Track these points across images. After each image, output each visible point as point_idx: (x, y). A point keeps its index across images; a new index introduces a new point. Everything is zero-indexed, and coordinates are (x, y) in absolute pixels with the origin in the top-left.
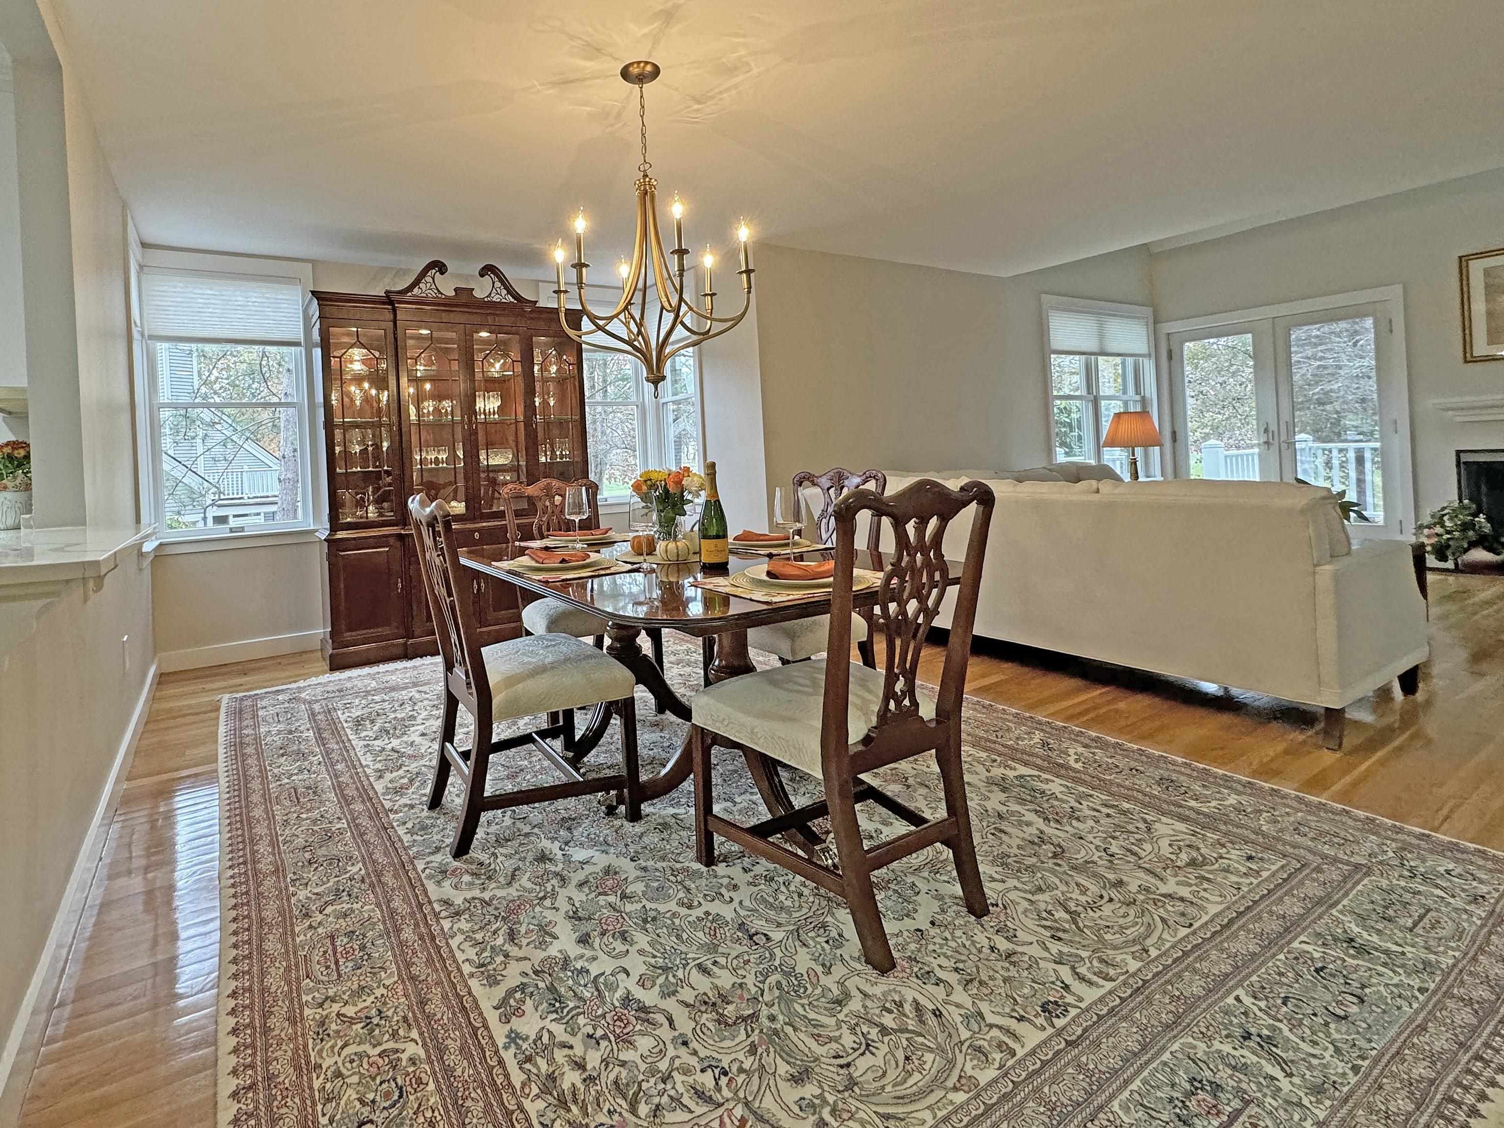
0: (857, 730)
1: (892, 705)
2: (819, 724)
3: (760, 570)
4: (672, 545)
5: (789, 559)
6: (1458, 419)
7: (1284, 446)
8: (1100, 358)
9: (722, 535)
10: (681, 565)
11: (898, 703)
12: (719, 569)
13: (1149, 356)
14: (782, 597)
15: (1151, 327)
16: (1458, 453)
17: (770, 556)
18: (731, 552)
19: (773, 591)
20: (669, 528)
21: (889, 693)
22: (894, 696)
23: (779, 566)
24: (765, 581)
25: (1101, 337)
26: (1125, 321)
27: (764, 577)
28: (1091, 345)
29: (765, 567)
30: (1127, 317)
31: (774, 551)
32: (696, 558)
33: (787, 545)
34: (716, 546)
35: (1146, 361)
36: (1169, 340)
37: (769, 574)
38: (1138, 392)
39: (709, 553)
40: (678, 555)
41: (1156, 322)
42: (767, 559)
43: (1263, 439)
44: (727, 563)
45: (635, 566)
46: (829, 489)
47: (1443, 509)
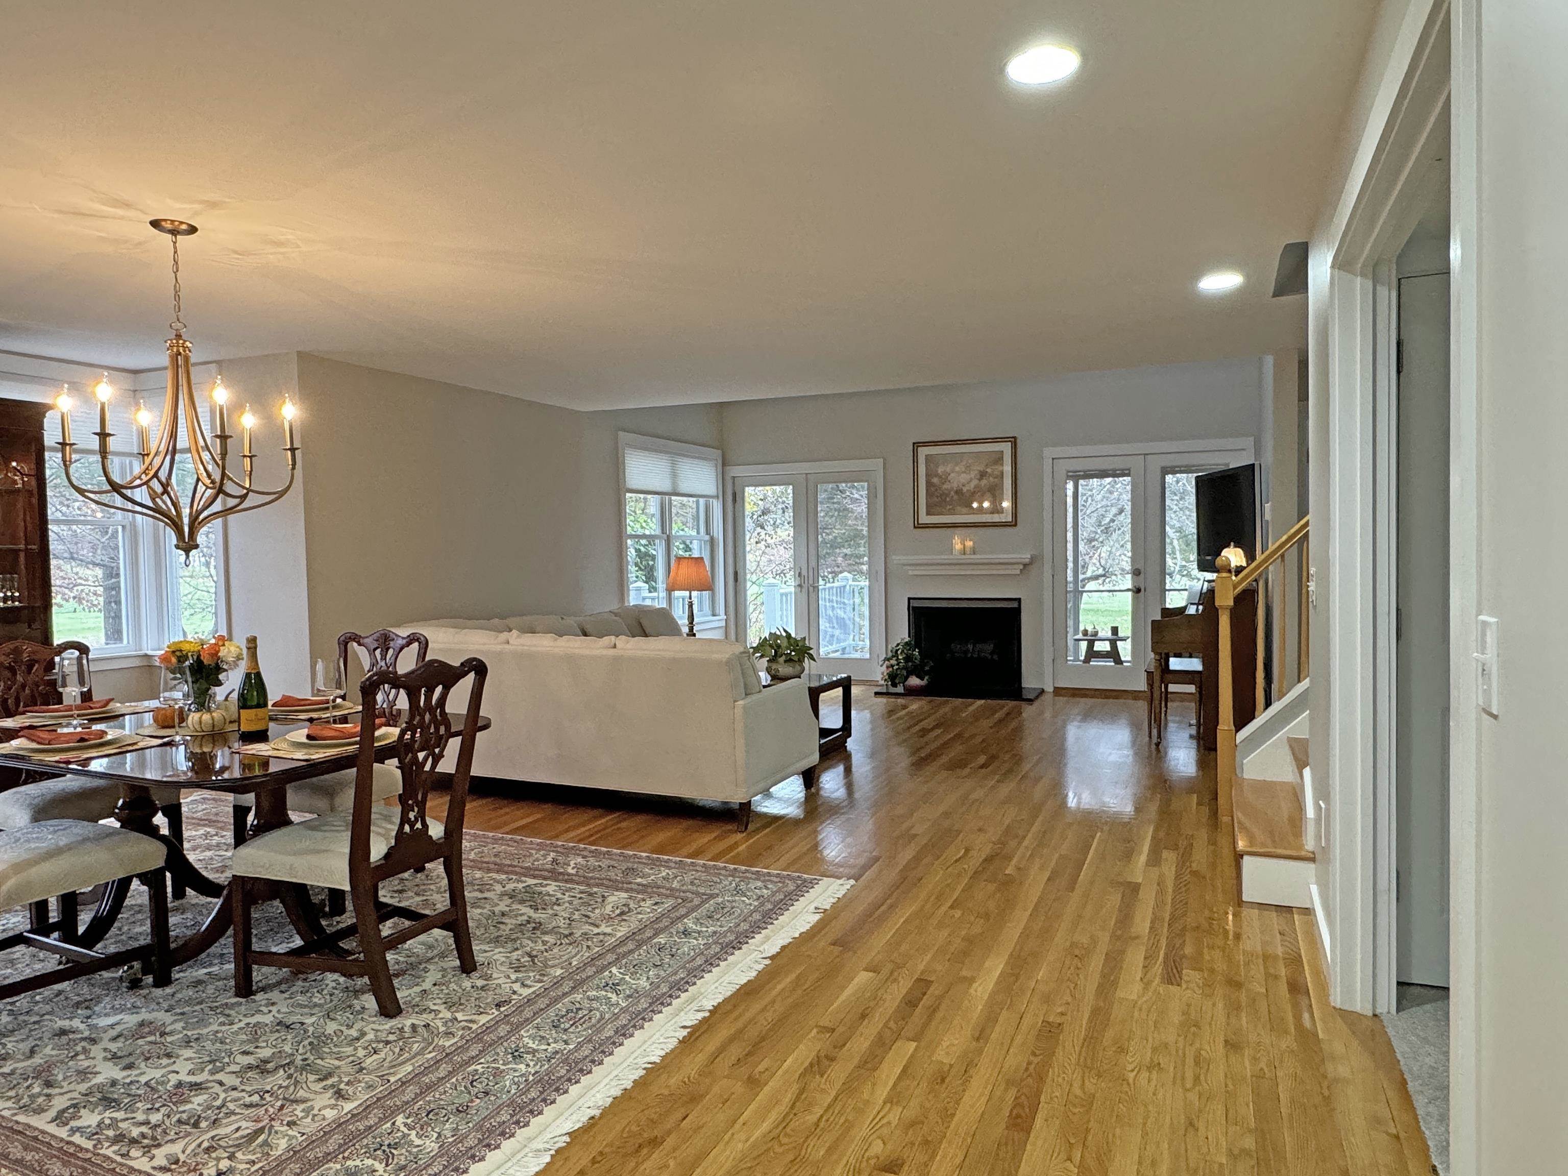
0: (378, 849)
1: (407, 828)
2: (347, 850)
3: (300, 735)
4: (206, 717)
5: (328, 722)
6: (910, 573)
7: (811, 589)
8: (673, 498)
9: (262, 704)
10: (216, 736)
11: (412, 827)
12: (261, 736)
13: (718, 497)
14: (318, 755)
15: (720, 468)
16: (909, 599)
17: (311, 720)
18: (271, 719)
19: (312, 751)
20: (202, 700)
21: (404, 820)
22: (409, 821)
23: (317, 730)
24: (304, 744)
25: (674, 476)
26: (696, 461)
27: (305, 740)
28: (666, 486)
29: (305, 731)
30: (698, 458)
31: (314, 715)
32: (235, 727)
33: (327, 708)
34: (256, 715)
35: (715, 501)
36: (734, 483)
37: (309, 737)
38: (708, 533)
39: (250, 721)
40: (213, 726)
41: (724, 464)
42: (308, 724)
43: (798, 583)
44: (267, 730)
45: (166, 740)
46: (375, 649)
47: (898, 645)
